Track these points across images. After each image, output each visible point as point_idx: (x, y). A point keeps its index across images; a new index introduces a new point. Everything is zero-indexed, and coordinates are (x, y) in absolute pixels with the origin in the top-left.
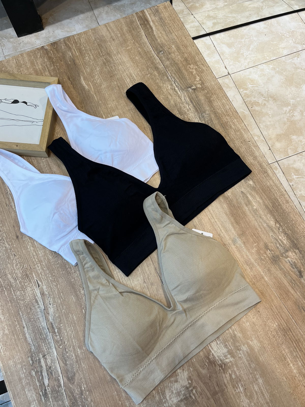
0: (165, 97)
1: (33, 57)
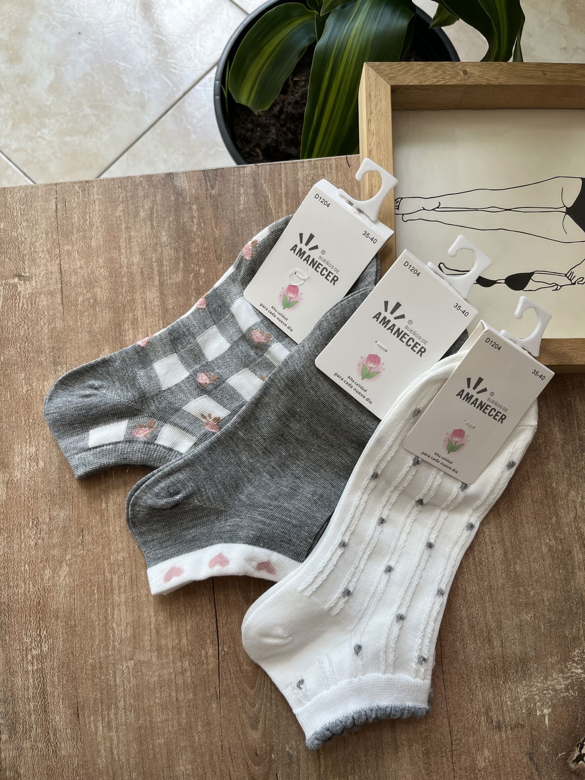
0: (560, 546)
1: (120, 208)
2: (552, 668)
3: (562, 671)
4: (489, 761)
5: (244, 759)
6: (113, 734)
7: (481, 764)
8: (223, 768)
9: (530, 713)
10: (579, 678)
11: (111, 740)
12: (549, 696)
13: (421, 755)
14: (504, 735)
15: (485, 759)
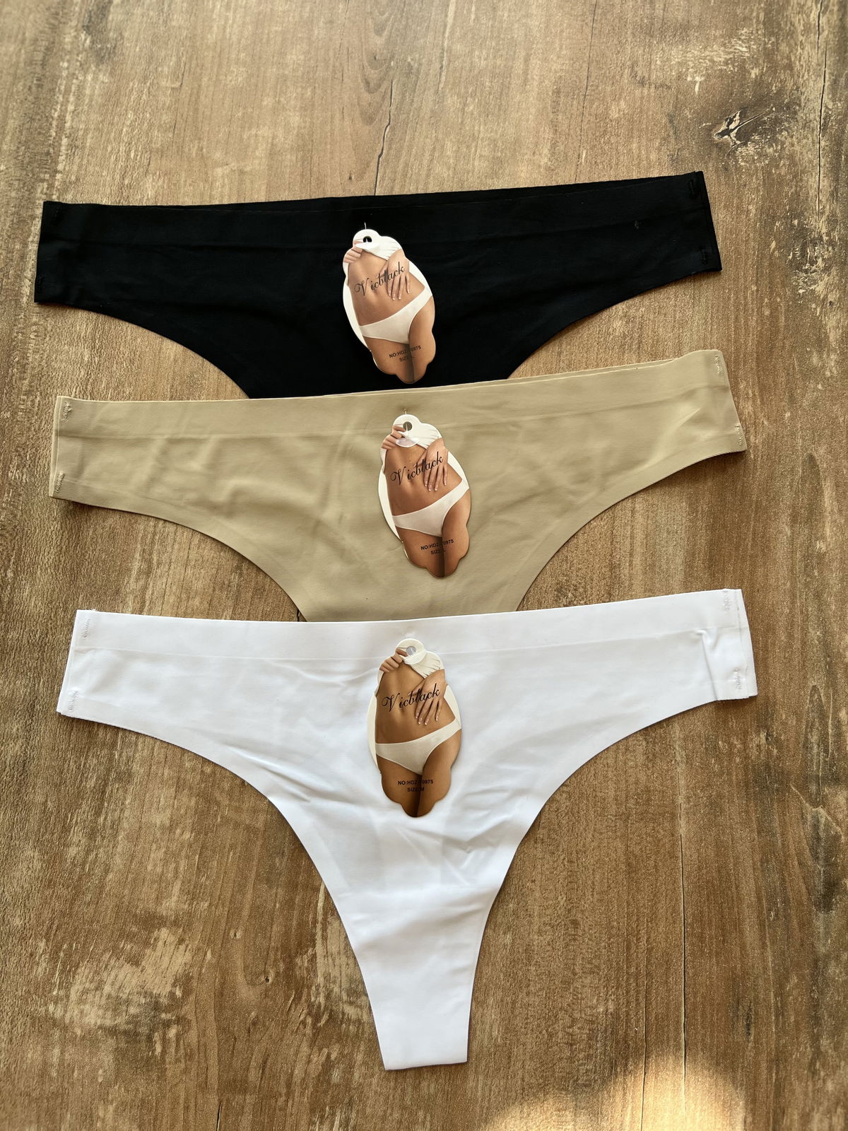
2: (714, 40)
3: (724, 45)
4: (624, 114)
5: (361, 60)
6: (230, 15)
7: (614, 114)
8: (337, 64)
9: (680, 77)
10: (741, 56)
11: (227, 19)
12: (705, 65)
13: (550, 93)
14: (646, 91)
15: (619, 110)
